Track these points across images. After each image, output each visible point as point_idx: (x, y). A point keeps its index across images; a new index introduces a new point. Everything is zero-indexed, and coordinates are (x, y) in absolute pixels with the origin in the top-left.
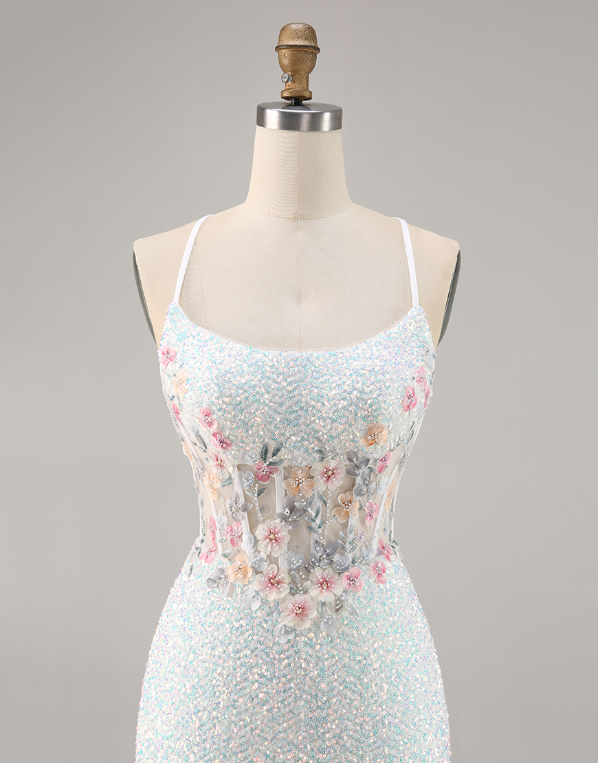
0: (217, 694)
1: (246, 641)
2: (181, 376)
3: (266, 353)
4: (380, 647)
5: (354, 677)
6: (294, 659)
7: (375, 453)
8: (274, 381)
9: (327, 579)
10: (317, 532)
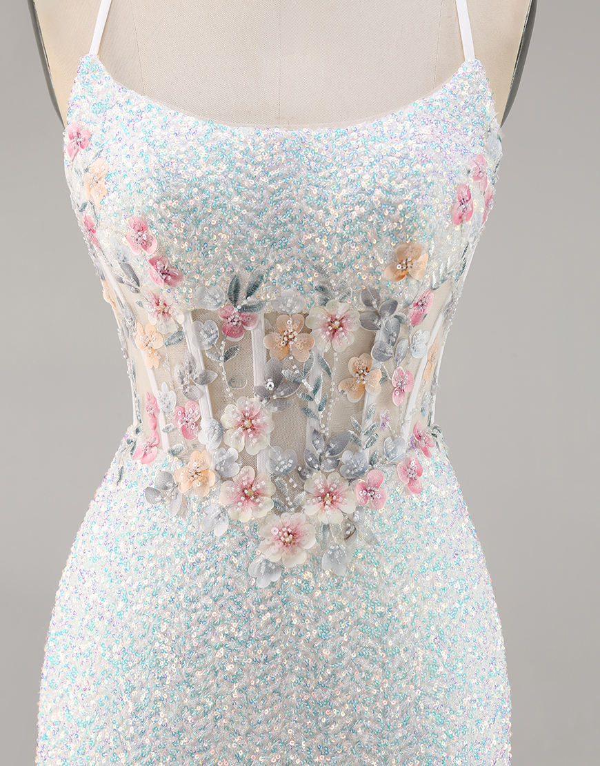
0: (162, 664)
1: (205, 584)
2: (96, 170)
3: (236, 131)
4: (413, 591)
5: (373, 639)
6: (281, 612)
7: (406, 292)
8: (249, 175)
9: (332, 489)
10: (316, 417)
